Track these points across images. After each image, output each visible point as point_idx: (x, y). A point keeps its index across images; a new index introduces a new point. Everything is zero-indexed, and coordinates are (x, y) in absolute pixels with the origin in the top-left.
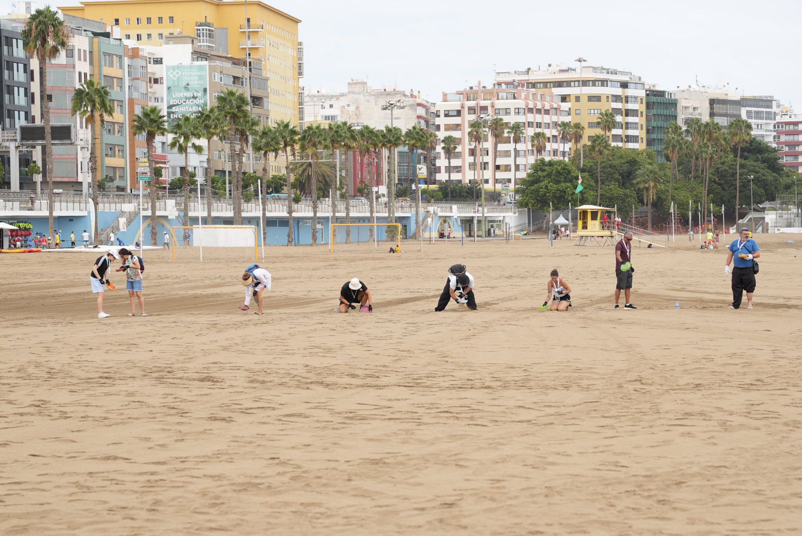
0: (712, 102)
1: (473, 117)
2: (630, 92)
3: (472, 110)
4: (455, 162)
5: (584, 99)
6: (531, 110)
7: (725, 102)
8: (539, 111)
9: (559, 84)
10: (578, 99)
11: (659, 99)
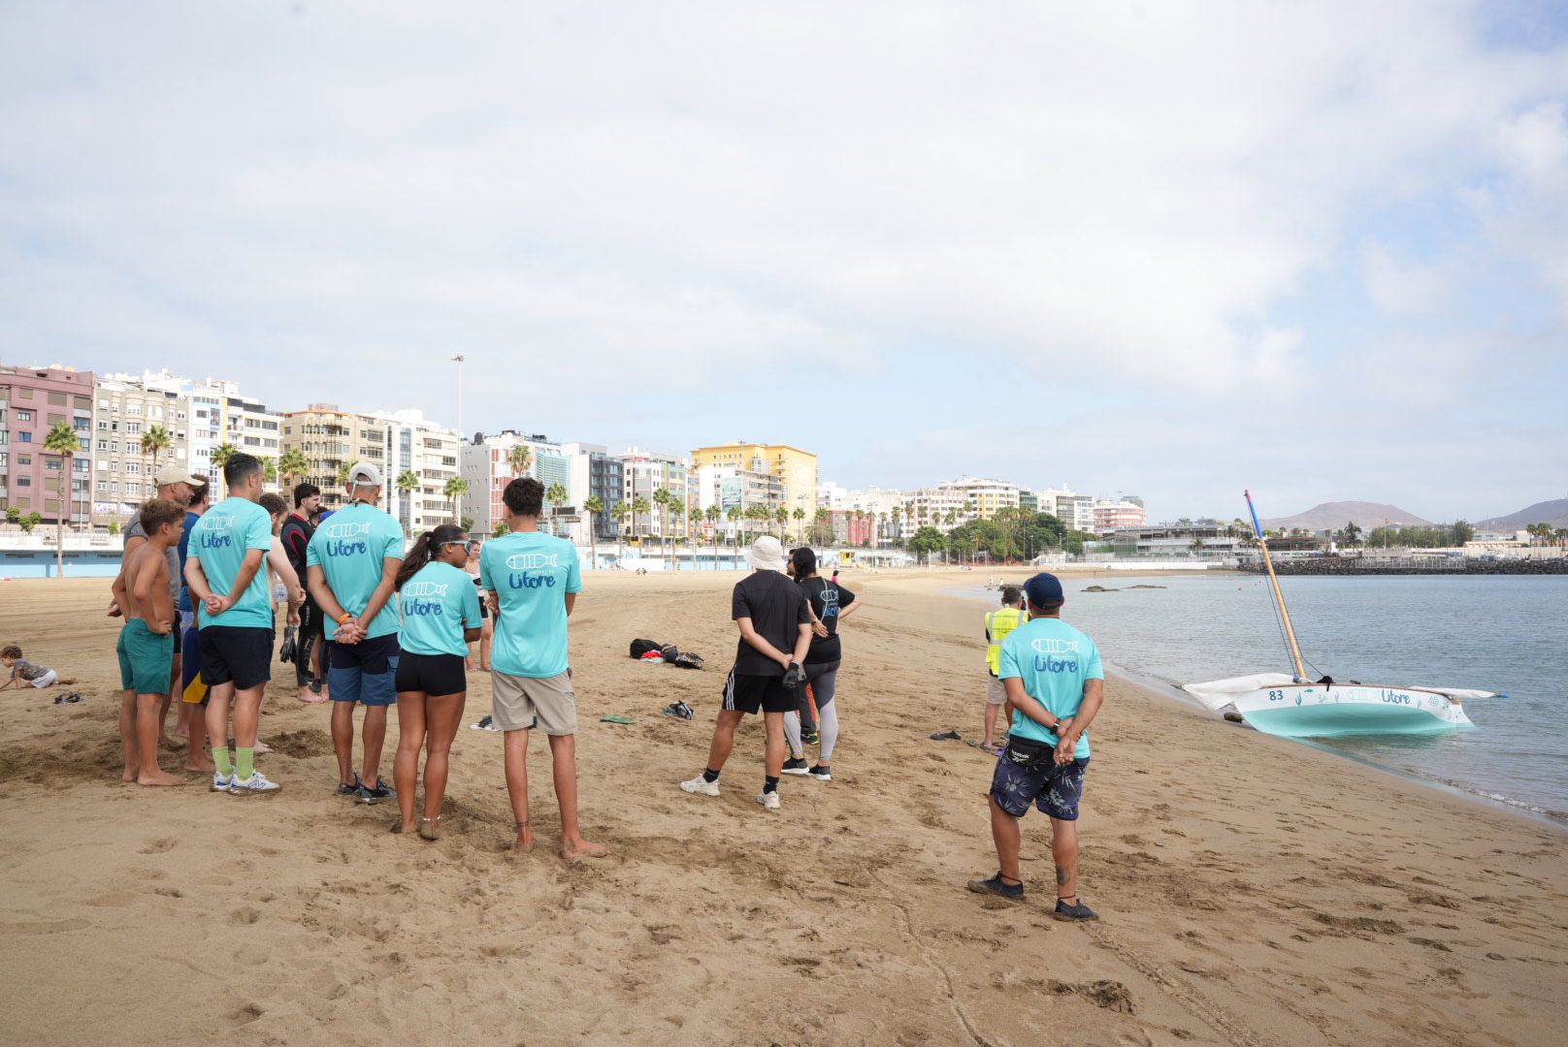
0: (1058, 498)
1: (919, 505)
2: (1010, 492)
3: (919, 501)
4: (911, 521)
5: (984, 496)
6: (950, 501)
7: (1064, 498)
8: (955, 502)
9: (971, 488)
10: (980, 495)
11: (1027, 496)
